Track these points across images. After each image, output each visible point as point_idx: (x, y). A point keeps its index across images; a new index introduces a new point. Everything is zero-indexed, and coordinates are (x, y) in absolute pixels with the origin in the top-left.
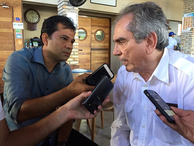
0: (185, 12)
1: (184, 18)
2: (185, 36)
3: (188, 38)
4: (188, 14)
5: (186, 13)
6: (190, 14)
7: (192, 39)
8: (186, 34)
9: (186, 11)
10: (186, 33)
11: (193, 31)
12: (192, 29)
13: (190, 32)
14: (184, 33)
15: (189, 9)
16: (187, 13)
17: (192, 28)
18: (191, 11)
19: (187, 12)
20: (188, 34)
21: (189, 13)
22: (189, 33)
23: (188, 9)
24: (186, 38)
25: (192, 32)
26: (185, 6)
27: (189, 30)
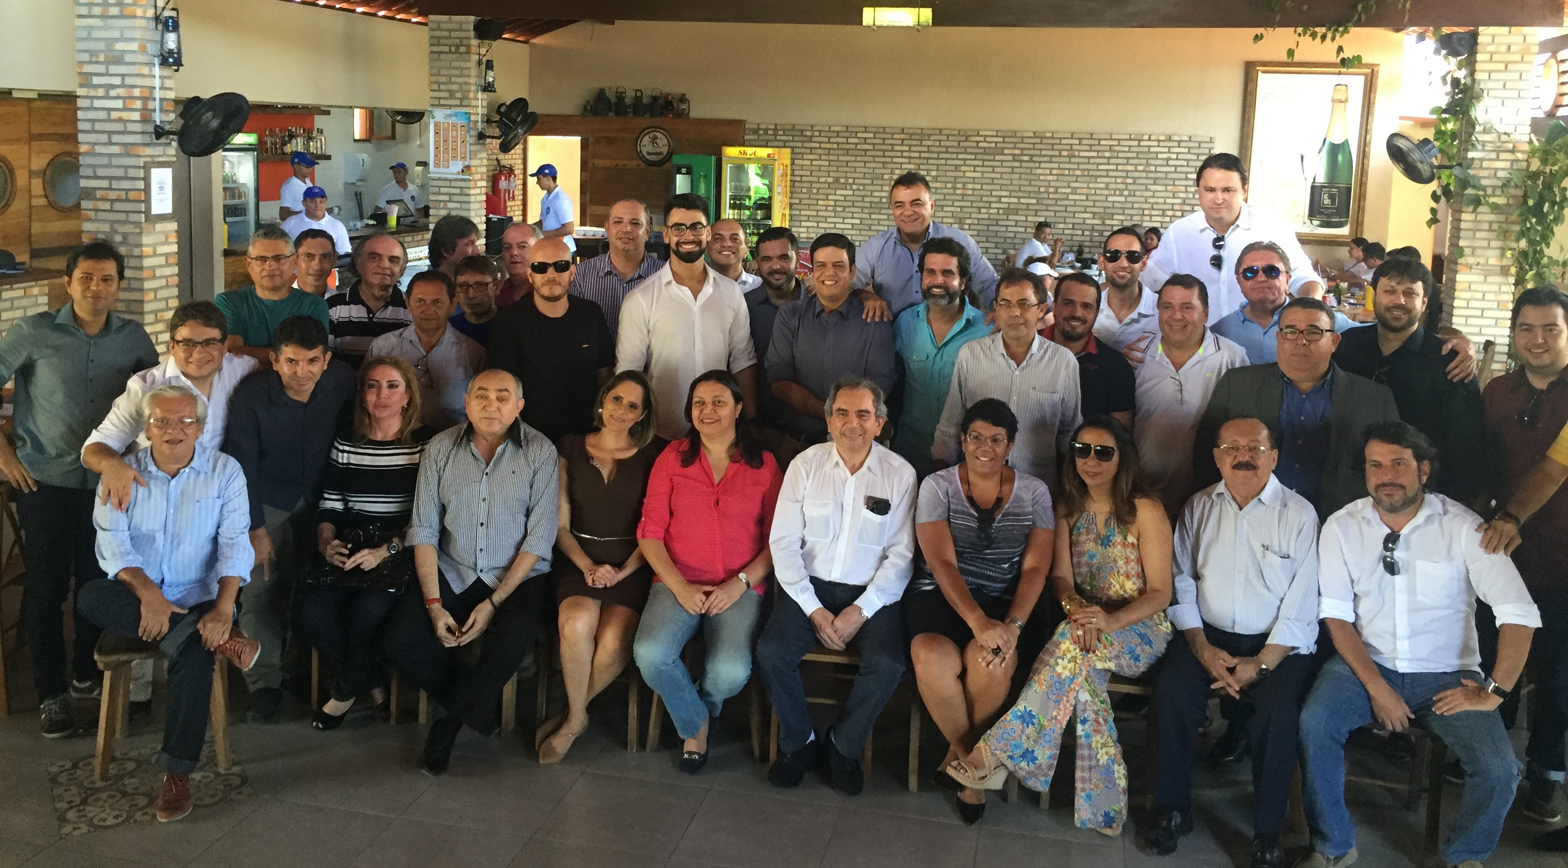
0: (436, 102)
1: (436, 124)
2: (443, 190)
3: (455, 198)
4: (449, 112)
5: (439, 105)
6: (456, 115)
7: (469, 202)
8: (448, 184)
9: (439, 98)
10: (446, 180)
11: (470, 175)
12: (468, 167)
13: (461, 177)
14: (440, 179)
15: (452, 96)
16: (443, 105)
17: (467, 163)
18: (458, 102)
19: (442, 102)
20: (454, 184)
21: (454, 110)
22: (456, 180)
23: (446, 95)
24: (446, 198)
25: (469, 180)
26: (434, 79)
27: (455, 171)
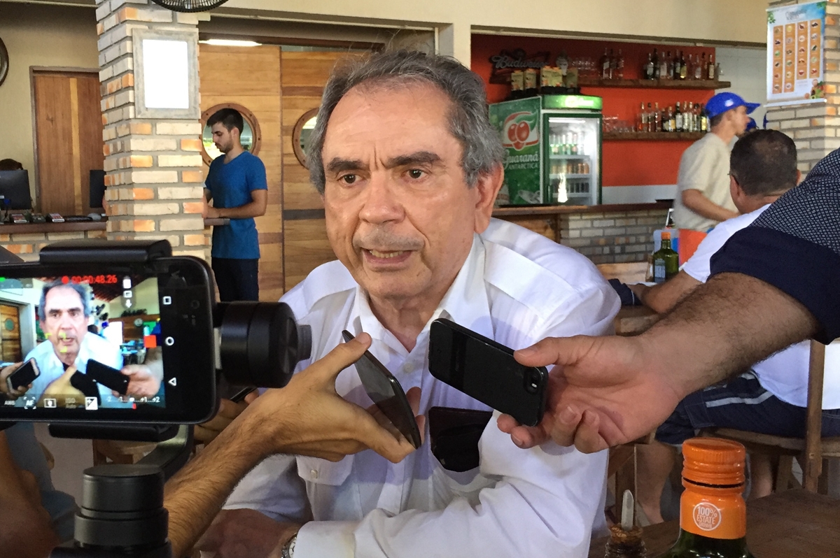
1: (776, 31)
3: (801, 134)
5: (781, 2)
6: (803, 10)
7: (822, 138)
8: (791, 114)
10: (790, 108)
11: (825, 96)
12: (821, 86)
13: (812, 101)
14: (781, 109)
20: (801, 113)
21: (801, 4)
27: (802, 94)
